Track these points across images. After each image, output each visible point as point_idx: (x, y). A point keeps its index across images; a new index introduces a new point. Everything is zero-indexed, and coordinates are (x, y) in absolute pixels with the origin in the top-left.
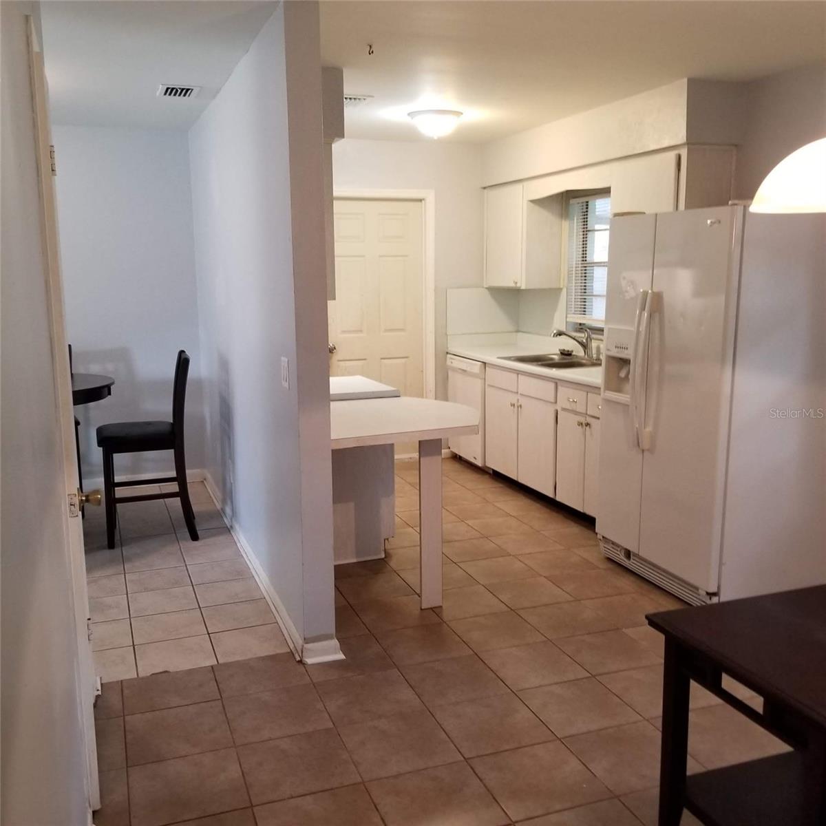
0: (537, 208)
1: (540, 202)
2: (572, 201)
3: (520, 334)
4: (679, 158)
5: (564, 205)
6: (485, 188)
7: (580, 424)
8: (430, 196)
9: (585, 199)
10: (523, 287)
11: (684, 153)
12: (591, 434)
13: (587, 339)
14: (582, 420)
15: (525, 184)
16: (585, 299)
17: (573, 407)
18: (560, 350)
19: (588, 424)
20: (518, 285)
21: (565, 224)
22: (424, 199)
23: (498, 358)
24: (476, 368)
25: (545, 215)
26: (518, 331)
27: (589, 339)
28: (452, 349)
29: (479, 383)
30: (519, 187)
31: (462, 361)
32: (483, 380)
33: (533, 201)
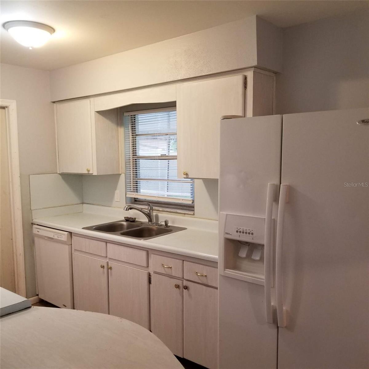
0: (101, 117)
1: (102, 113)
2: (126, 114)
3: (84, 205)
4: (245, 78)
5: (119, 117)
6: (54, 102)
7: (177, 287)
8: (13, 105)
9: (133, 113)
10: (95, 173)
11: (250, 75)
12: (190, 295)
13: (150, 211)
14: (179, 283)
15: (92, 99)
16: (137, 181)
17: (168, 271)
18: (125, 217)
19: (186, 288)
20: (91, 172)
21: (121, 130)
22: (7, 107)
23: (83, 228)
24: (64, 237)
25: (107, 123)
26: (83, 203)
27: (151, 210)
28: (36, 221)
29: (66, 248)
30: (87, 101)
31: (47, 231)
32: (70, 246)
33: (98, 112)
